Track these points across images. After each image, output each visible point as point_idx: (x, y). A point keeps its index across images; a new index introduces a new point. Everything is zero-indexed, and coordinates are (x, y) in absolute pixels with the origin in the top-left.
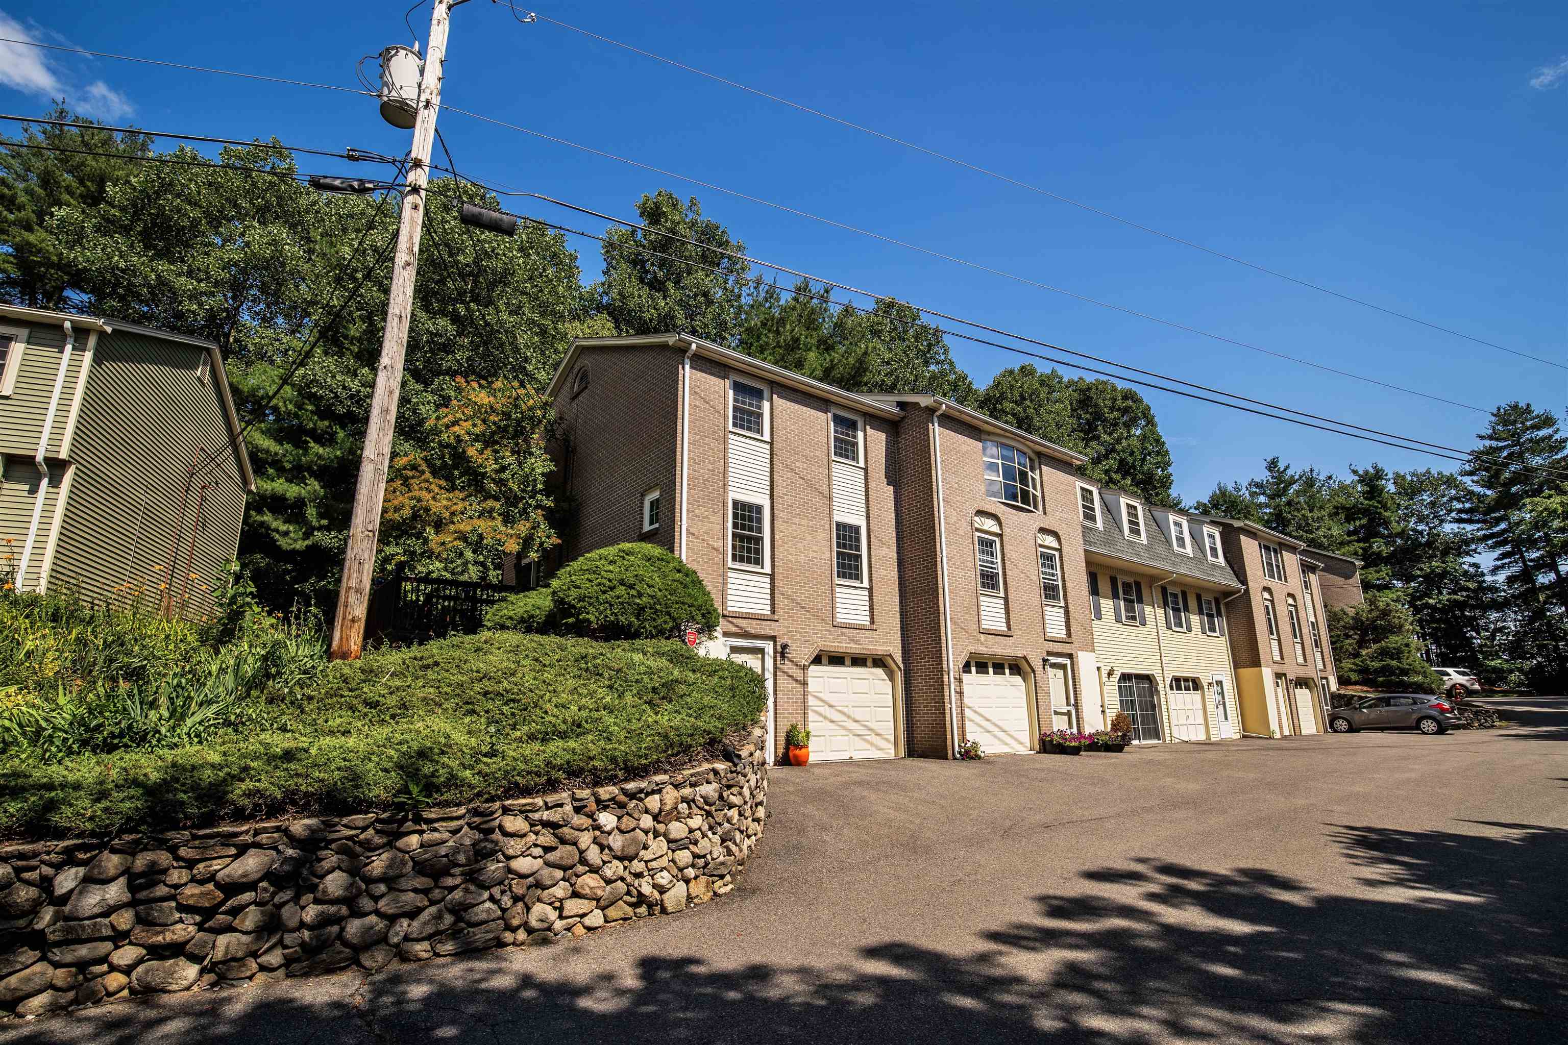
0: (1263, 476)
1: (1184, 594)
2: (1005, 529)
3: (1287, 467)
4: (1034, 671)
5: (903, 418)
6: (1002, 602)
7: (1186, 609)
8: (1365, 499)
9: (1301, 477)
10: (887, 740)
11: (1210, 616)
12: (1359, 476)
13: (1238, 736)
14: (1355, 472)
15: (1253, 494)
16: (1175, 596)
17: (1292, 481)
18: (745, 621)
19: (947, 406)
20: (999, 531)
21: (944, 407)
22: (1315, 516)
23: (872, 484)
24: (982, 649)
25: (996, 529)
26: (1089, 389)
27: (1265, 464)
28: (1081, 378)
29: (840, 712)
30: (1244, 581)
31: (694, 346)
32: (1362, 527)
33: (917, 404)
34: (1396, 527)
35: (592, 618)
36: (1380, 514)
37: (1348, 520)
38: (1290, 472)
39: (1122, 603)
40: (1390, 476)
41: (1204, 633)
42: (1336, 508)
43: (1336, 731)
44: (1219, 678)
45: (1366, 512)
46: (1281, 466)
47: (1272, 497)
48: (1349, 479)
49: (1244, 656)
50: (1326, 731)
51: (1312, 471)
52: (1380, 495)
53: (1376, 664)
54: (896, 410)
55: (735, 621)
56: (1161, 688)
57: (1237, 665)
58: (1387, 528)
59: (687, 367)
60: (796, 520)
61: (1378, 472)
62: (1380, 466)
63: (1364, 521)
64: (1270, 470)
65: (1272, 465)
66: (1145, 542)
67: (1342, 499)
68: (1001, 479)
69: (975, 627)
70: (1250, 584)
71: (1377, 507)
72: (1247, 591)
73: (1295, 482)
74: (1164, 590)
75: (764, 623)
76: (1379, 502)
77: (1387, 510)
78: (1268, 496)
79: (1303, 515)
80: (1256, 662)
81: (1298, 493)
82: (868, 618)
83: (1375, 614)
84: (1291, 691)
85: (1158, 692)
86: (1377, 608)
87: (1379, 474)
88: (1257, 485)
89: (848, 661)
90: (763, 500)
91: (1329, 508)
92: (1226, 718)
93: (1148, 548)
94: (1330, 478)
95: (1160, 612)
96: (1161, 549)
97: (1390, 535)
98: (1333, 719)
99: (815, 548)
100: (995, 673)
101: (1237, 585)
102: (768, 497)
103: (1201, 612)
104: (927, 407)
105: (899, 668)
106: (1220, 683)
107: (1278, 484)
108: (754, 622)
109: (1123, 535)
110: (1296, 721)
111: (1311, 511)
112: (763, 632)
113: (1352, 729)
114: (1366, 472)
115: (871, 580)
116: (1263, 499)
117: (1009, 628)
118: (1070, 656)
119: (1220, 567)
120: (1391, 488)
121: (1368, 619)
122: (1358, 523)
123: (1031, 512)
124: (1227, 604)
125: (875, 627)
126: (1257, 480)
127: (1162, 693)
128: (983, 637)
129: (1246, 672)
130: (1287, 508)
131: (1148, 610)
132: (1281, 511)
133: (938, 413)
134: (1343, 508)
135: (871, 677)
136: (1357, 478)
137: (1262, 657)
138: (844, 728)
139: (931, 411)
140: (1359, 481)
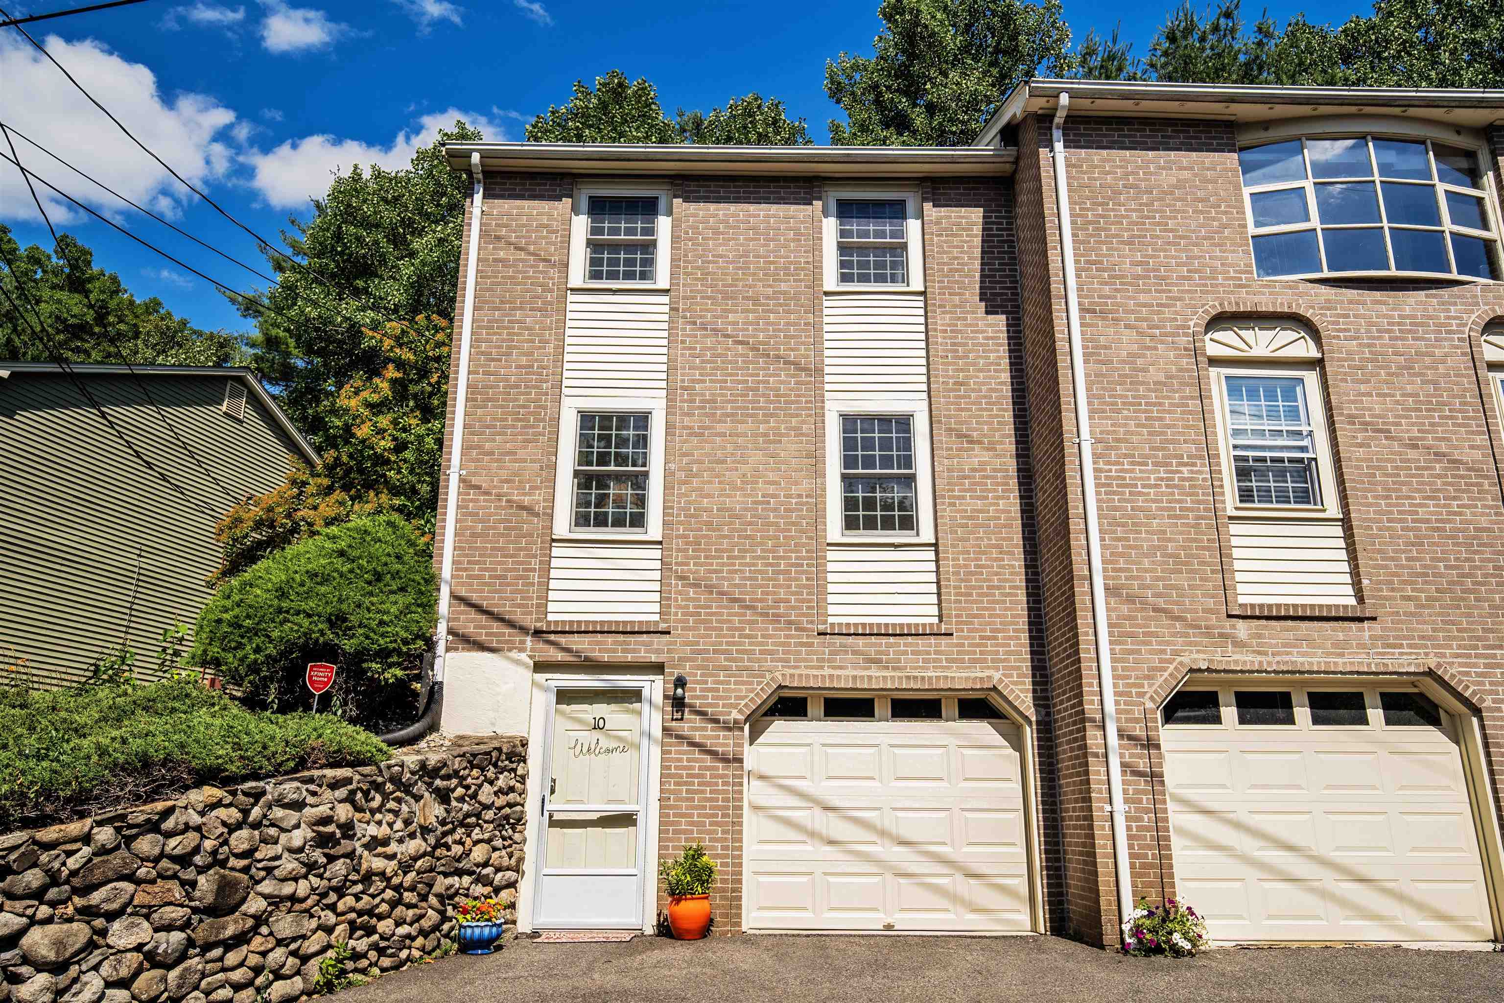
2: (1340, 345)
4: (1477, 711)
6: (1333, 531)
10: (1003, 889)
18: (587, 638)
19: (1074, 95)
20: (1313, 353)
21: (1064, 99)
25: (1306, 349)
29: (856, 821)
55: (562, 640)
68: (1312, 224)
69: (1213, 602)
75: (632, 638)
82: (932, 611)
89: (882, 708)
90: (652, 402)
99: (771, 476)
100: (1316, 721)
102: (663, 393)
104: (1029, 116)
105: (1026, 718)
108: (610, 638)
112: (630, 657)
115: (938, 525)
117: (1363, 599)
125: (947, 628)
128: (1242, 629)
133: (1059, 119)
135: (952, 741)
138: (867, 858)
139: (1041, 120)
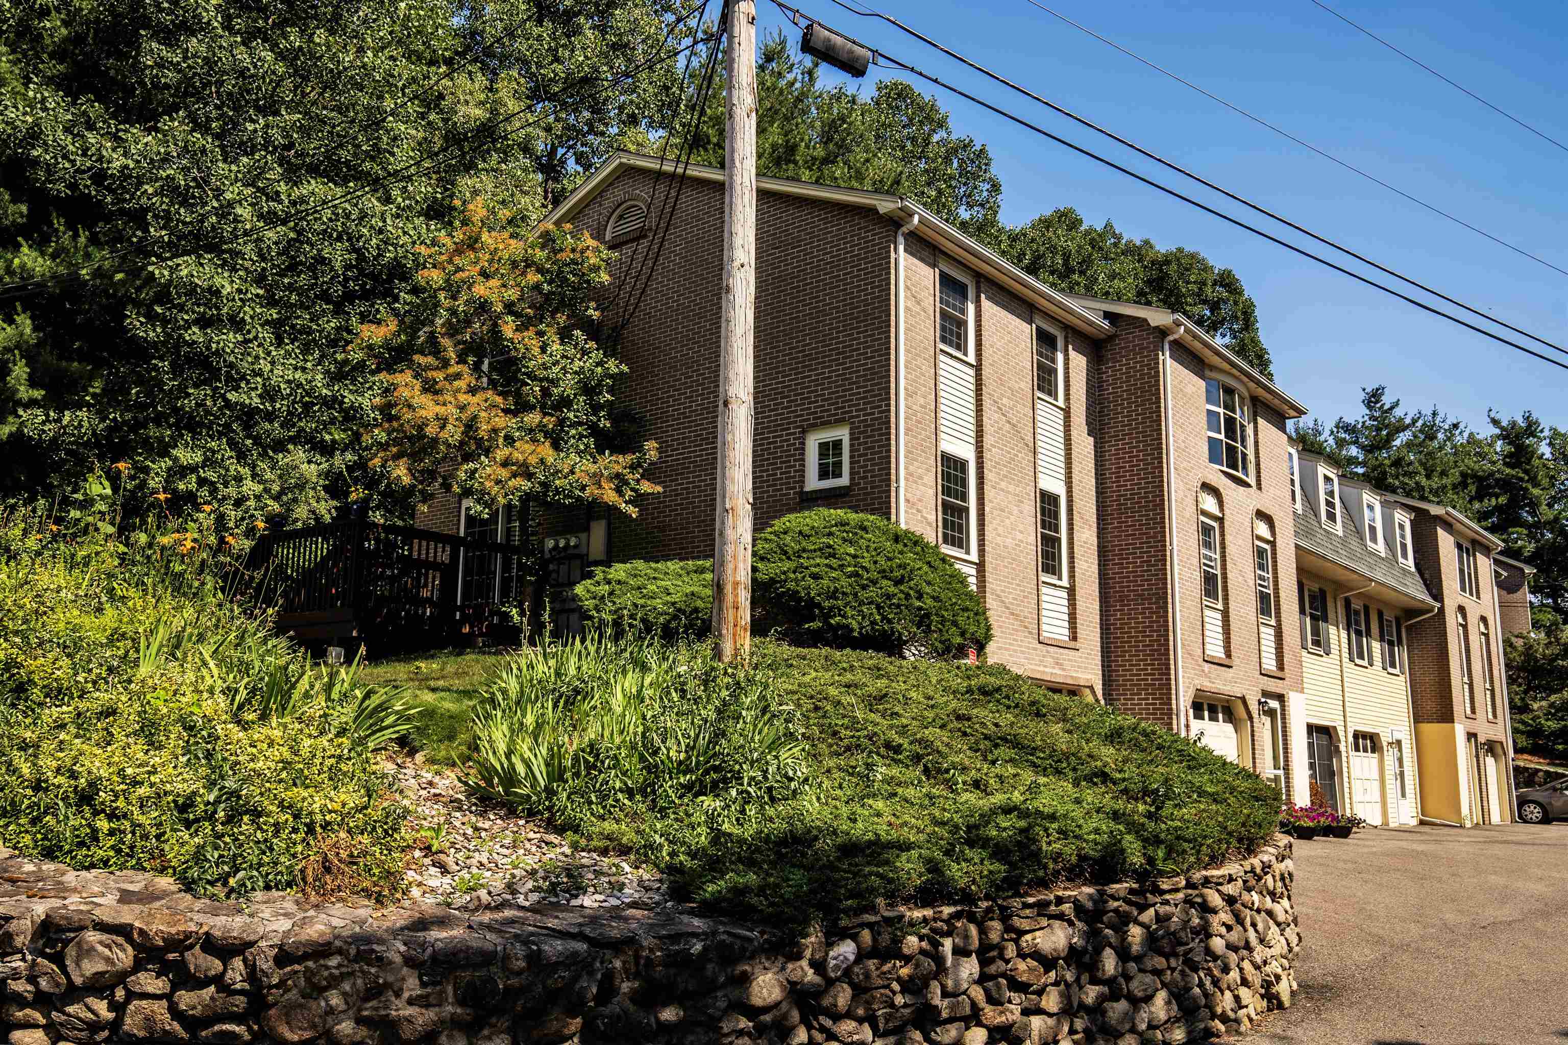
0: (1357, 414)
1: (1366, 608)
2: (1227, 511)
3: (1396, 404)
4: (1251, 718)
5: (1111, 338)
6: (1219, 616)
7: (1368, 634)
8: (1506, 464)
9: (1414, 421)
11: (1391, 644)
12: (1502, 428)
13: (1414, 822)
14: (1495, 422)
15: (1341, 443)
16: (1357, 613)
17: (1401, 427)
19: (1187, 330)
20: (1220, 514)
21: (1182, 331)
22: (1435, 486)
23: (1074, 433)
24: (1207, 685)
25: (1217, 511)
26: (1167, 262)
27: (1362, 396)
28: (1147, 243)
30: (1438, 596)
31: (916, 219)
32: (1498, 508)
33: (1145, 320)
34: (1546, 513)
35: (855, 625)
36: (1526, 489)
37: (1479, 497)
38: (1398, 412)
39: (1308, 620)
40: (1546, 433)
41: (1384, 669)
42: (1464, 475)
43: (1525, 822)
44: (1397, 736)
45: (1506, 485)
46: (1387, 400)
47: (1369, 450)
48: (1486, 431)
49: (1430, 706)
50: (1513, 821)
51: (1434, 414)
52: (1529, 462)
53: (1553, 725)
54: (1105, 324)
56: (1342, 748)
57: (1418, 718)
58: (1533, 513)
59: (901, 248)
60: (1003, 485)
61: (1530, 426)
62: (1534, 416)
63: (1502, 500)
64: (1369, 407)
65: (1373, 398)
66: (1340, 533)
67: (1470, 462)
68: (1222, 436)
69: (1200, 652)
70: (1447, 601)
71: (1521, 479)
72: (1442, 610)
73: (1405, 428)
74: (1347, 603)
76: (1526, 472)
77: (1536, 485)
78: (1363, 447)
79: (1417, 483)
80: (1447, 716)
81: (1409, 445)
82: (1066, 632)
83: (1556, 650)
84: (1481, 759)
85: (1338, 751)
86: (1557, 640)
87: (1531, 428)
88: (1349, 429)
90: (967, 453)
91: (1454, 476)
92: (1403, 795)
93: (1344, 541)
94: (1456, 426)
95: (1344, 634)
96: (1354, 543)
97: (1537, 525)
98: (1522, 802)
99: (1021, 526)
100: (1210, 719)
101: (1429, 600)
102: (972, 448)
103: (1382, 640)
104: (1157, 327)
106: (1399, 742)
107: (1378, 430)
109: (1319, 522)
110: (1485, 804)
111: (1428, 477)
113: (1546, 820)
114: (1514, 424)
115: (1072, 576)
116: (1354, 451)
117: (1229, 655)
118: (1281, 698)
119: (1410, 573)
120: (1545, 449)
121: (1544, 655)
122: (1493, 501)
123: (1248, 485)
124: (1409, 629)
125: (1078, 645)
126: (1350, 419)
127: (1344, 754)
128: (1207, 665)
129: (1431, 729)
130: (1393, 471)
131: (1332, 630)
132: (1384, 473)
133: (1171, 338)
134: (1475, 476)
136: (1498, 431)
137: (1455, 709)
139: (1162, 333)
140: (1498, 437)
